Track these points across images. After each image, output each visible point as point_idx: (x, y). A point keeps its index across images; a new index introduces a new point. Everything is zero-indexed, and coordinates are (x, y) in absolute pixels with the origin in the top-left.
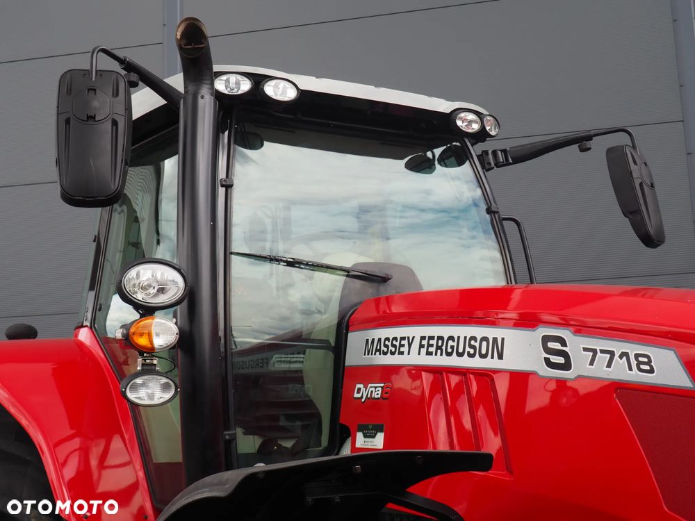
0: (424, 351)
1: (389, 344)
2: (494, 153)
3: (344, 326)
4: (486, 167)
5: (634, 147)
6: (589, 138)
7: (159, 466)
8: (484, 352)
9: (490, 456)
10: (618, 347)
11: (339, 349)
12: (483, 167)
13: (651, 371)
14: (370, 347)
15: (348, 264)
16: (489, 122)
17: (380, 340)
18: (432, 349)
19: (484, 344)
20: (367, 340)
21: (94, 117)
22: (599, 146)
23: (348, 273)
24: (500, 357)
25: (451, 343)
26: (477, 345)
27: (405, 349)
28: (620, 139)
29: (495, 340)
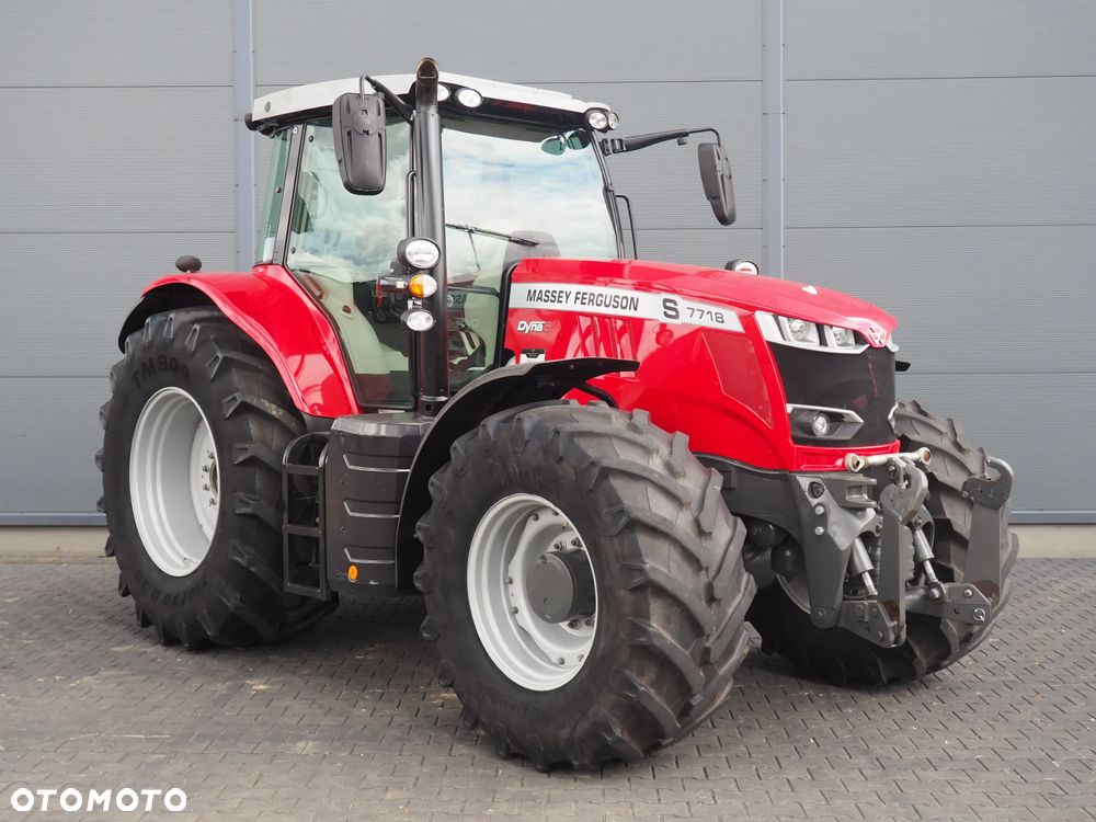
0: (579, 301)
1: (550, 295)
2: (612, 140)
3: (508, 278)
4: (605, 152)
5: (719, 145)
6: (686, 134)
7: (360, 377)
8: (624, 305)
9: (638, 363)
10: (706, 307)
11: (503, 295)
12: (603, 152)
13: (723, 322)
14: (531, 296)
15: (509, 233)
16: (612, 117)
17: (541, 291)
18: (587, 301)
19: (625, 300)
20: (530, 291)
21: (367, 132)
22: (693, 141)
23: (510, 240)
24: (635, 309)
25: (600, 298)
26: (620, 301)
27: (563, 299)
28: (710, 138)
29: (632, 299)
